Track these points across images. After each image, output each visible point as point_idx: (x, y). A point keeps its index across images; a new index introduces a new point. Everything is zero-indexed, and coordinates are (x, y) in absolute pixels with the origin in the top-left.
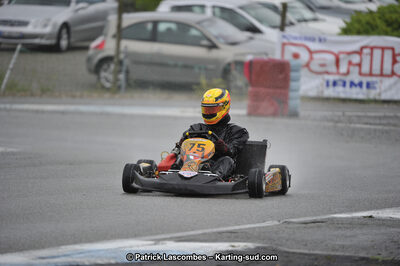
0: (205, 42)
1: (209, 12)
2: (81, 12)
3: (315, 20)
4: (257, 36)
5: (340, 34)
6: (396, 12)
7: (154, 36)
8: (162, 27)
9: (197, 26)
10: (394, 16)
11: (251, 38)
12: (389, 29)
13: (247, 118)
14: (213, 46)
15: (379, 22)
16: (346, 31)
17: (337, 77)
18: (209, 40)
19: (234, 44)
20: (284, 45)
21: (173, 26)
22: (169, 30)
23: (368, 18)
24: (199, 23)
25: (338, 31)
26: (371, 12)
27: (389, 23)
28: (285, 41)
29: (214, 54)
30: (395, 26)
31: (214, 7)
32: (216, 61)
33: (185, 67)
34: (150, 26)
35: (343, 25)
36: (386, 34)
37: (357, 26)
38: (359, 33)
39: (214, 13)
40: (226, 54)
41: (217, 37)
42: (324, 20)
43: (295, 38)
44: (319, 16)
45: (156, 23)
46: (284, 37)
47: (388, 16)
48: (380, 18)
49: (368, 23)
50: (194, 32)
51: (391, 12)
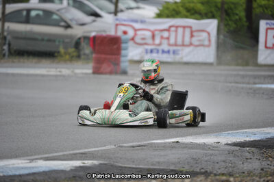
0: (63, 24)
1: (65, 3)
3: (138, 8)
4: (99, 19)
5: (155, 18)
6: (193, 2)
7: (27, 20)
8: (33, 13)
9: (58, 13)
10: (192, 5)
11: (94, 21)
12: (188, 14)
13: (92, 76)
14: (68, 26)
15: (181, 9)
16: (159, 16)
17: (153, 47)
18: (65, 22)
19: (83, 25)
20: (117, 25)
21: (41, 13)
22: (38, 15)
23: (174, 7)
24: (58, 10)
25: (154, 15)
26: (176, 3)
27: (188, 10)
28: (118, 22)
29: (69, 31)
30: (193, 12)
32: (71, 37)
33: (49, 40)
34: (25, 13)
35: (157, 11)
36: (187, 17)
37: (166, 12)
38: (168, 17)
39: (69, 4)
40: (77, 32)
41: (71, 20)
42: (143, 8)
43: (125, 20)
44: (141, 5)
45: (29, 11)
46: (117, 20)
47: (187, 5)
48: (182, 6)
49: (174, 10)
50: (55, 17)
51: (189, 2)
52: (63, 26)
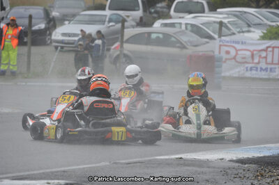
0: (178, 45)
1: (183, 27)
2: (111, 28)
3: (249, 31)
4: (213, 41)
5: (259, 40)
8: (154, 36)
9: (174, 36)
11: (208, 42)
14: (183, 47)
16: (264, 37)
18: (181, 43)
19: (196, 46)
20: (220, 46)
21: (161, 36)
22: (158, 37)
23: (277, 30)
25: (258, 37)
28: (221, 43)
29: (185, 51)
31: (186, 24)
34: (146, 35)
35: (262, 34)
37: (269, 35)
38: (270, 39)
39: (186, 28)
40: (190, 51)
41: (185, 42)
42: (254, 32)
43: (228, 42)
44: (252, 29)
45: (149, 34)
49: (276, 33)
50: (173, 39)
52: (178, 47)
